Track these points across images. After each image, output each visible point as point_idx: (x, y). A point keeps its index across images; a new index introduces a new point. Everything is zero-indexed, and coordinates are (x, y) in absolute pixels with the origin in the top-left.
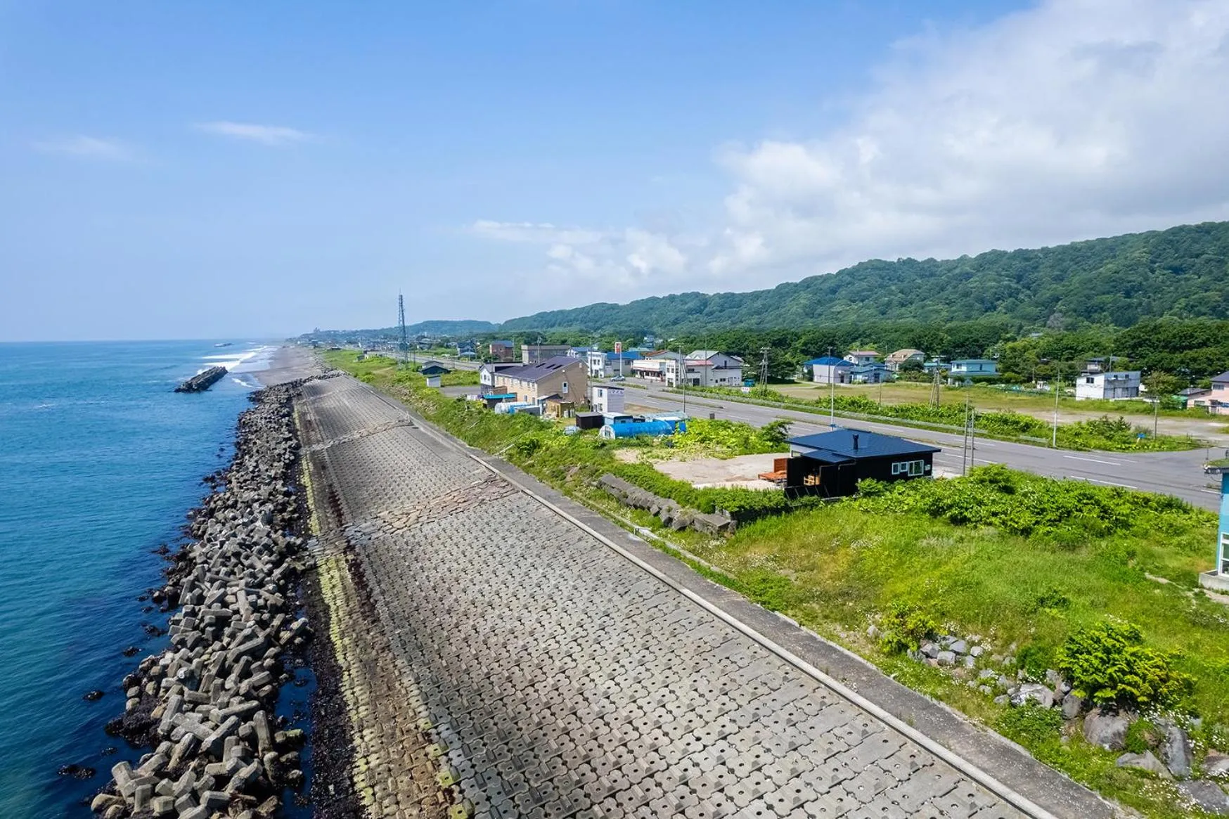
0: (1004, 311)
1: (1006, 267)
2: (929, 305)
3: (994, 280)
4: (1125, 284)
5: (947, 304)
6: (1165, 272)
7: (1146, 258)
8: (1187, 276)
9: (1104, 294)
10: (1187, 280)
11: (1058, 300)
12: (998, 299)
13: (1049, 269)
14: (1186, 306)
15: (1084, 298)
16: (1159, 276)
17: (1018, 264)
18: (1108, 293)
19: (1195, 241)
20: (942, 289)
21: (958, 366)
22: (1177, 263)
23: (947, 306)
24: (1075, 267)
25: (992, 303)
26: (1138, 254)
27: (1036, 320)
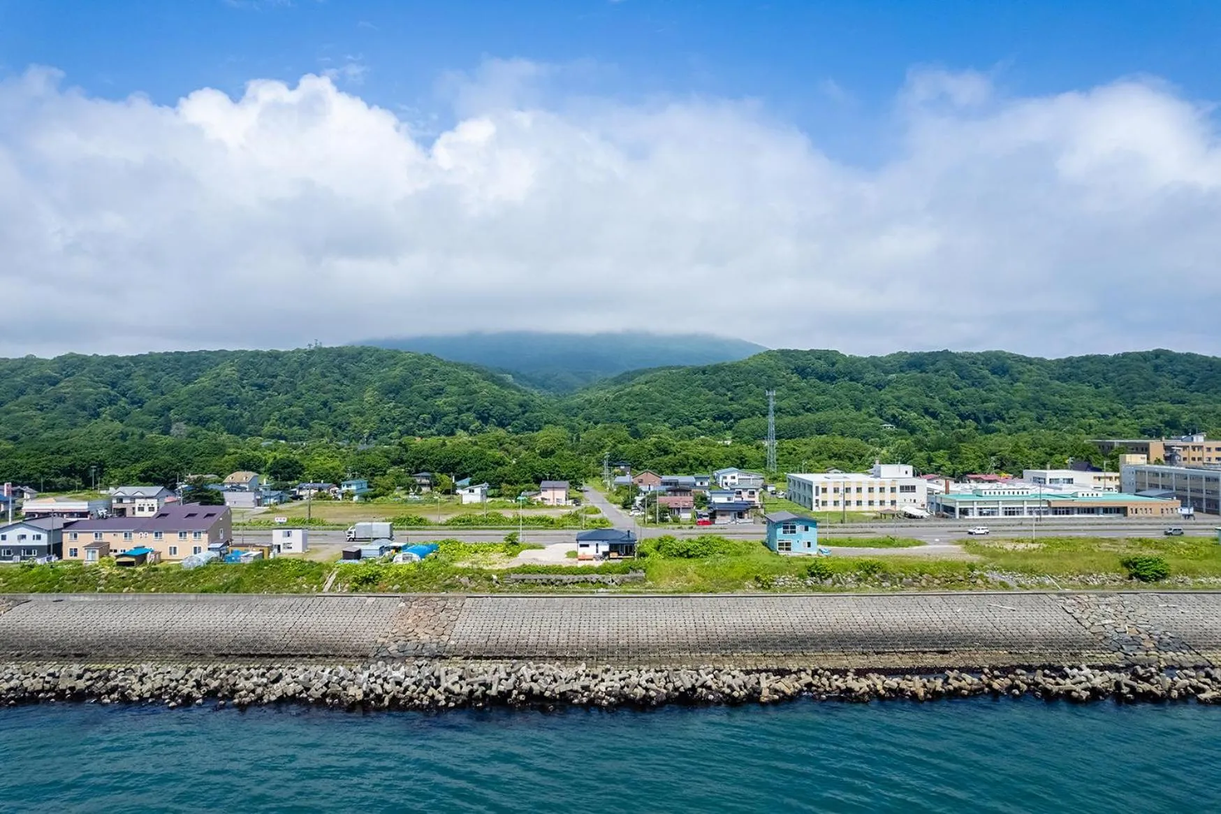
0: (109, 418)
1: (97, 373)
2: (15, 411)
3: (91, 386)
4: (226, 397)
5: (39, 409)
6: (253, 388)
7: (236, 376)
8: (269, 392)
9: (212, 405)
10: (270, 396)
11: (170, 409)
12: (100, 406)
13: (143, 378)
14: (280, 418)
15: (195, 409)
16: (248, 393)
17: (110, 372)
18: (216, 404)
19: (270, 365)
20: (22, 392)
21: (349, 485)
22: (260, 381)
23: (39, 412)
24: (167, 377)
25: (95, 410)
26: (228, 371)
27: (152, 428)
